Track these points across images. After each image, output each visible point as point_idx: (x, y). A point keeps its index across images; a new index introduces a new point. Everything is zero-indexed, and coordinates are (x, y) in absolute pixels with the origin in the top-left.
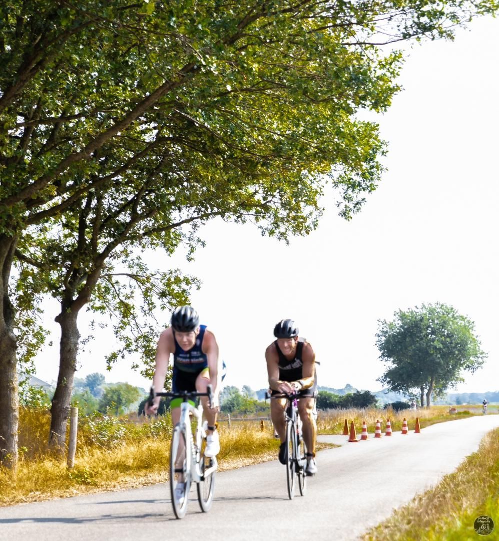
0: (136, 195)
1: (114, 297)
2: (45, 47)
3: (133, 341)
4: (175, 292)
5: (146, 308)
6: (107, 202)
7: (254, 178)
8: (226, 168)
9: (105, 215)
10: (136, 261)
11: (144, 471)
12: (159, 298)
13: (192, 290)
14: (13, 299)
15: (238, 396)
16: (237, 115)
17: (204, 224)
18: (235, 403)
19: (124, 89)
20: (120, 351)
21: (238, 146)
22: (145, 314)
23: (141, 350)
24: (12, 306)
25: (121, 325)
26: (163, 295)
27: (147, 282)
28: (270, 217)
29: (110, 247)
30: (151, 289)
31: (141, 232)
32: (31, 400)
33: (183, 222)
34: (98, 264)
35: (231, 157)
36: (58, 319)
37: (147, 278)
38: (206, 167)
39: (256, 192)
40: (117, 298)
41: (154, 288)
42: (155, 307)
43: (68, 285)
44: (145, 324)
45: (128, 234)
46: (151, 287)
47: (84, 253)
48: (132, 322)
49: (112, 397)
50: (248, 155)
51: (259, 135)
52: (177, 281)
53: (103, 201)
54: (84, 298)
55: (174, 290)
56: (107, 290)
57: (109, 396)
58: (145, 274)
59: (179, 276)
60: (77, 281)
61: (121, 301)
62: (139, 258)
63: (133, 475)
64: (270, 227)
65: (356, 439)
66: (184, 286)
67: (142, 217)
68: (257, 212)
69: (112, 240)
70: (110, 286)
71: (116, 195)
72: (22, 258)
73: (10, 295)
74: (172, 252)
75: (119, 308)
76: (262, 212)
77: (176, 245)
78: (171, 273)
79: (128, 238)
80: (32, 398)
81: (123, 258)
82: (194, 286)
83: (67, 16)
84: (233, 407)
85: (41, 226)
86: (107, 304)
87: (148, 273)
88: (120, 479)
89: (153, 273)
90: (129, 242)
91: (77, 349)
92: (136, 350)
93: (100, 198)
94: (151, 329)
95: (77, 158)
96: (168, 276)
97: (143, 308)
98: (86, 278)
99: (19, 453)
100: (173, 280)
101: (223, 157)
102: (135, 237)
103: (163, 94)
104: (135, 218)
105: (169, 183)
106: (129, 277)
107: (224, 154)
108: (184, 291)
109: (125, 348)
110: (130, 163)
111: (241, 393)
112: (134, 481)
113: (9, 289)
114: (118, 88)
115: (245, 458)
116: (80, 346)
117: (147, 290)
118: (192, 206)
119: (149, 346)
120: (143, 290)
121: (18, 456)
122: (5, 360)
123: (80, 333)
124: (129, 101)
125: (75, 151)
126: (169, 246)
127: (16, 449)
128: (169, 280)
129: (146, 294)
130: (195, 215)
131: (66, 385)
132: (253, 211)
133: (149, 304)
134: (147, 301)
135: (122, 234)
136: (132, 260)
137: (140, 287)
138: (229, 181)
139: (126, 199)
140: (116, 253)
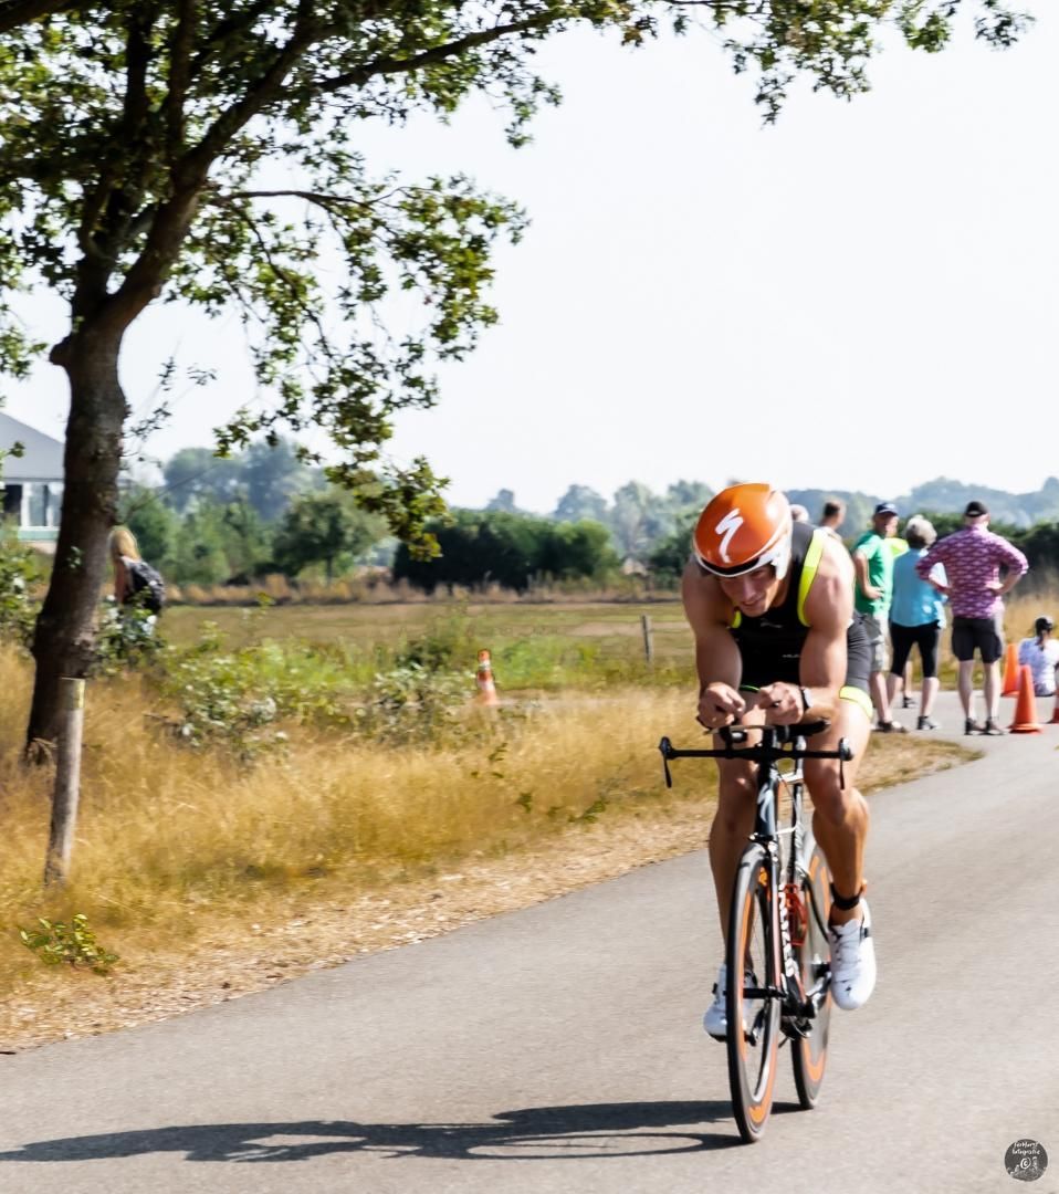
10: (330, 147)
12: (397, 258)
13: (497, 243)
17: (532, 52)
27: (363, 216)
28: (759, 10)
31: (334, 72)
34: (187, 179)
36: (59, 355)
40: (264, 263)
43: (92, 245)
45: (287, 80)
47: (142, 142)
49: (313, 523)
54: (142, 286)
57: (306, 519)
58: (354, 193)
59: (465, 197)
60: (122, 232)
62: (339, 137)
64: (764, 42)
65: (1034, 724)
69: (231, 100)
78: (437, 186)
79: (284, 94)
88: (204, 937)
91: (119, 453)
96: (427, 197)
98: (148, 225)
104: (307, 30)
115: (656, 816)
116: (129, 444)
123: (129, 400)
129: (354, 246)
130: (507, 19)
131: (82, 570)
135: (268, 79)
136: (318, 144)
137: (335, 226)
140: (245, 143)
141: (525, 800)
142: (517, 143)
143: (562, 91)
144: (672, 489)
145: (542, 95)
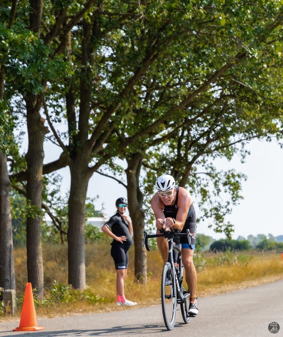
0: (209, 128)
1: (198, 186)
2: (158, 46)
3: (208, 211)
4: (232, 182)
5: (216, 192)
6: (193, 132)
7: (277, 116)
8: (261, 111)
9: (192, 140)
10: (210, 165)
11: (219, 285)
12: (223, 186)
13: (242, 181)
14: (142, 189)
15: (266, 240)
16: (267, 80)
17: (248, 143)
18: (265, 244)
19: (203, 69)
20: (201, 217)
21: (268, 97)
22: (215, 195)
23: (214, 216)
24: (142, 193)
25: (202, 201)
26: (225, 184)
27: (216, 177)
29: (195, 158)
30: (218, 181)
31: (213, 149)
32: (152, 245)
33: (236, 142)
34: (189, 168)
35: (264, 104)
37: (216, 175)
38: (250, 110)
39: (277, 124)
40: (199, 186)
41: (220, 180)
42: (221, 191)
44: (216, 201)
45: (205, 151)
46: (218, 180)
47: (181, 162)
48: (208, 200)
50: (273, 102)
51: (279, 91)
52: (233, 176)
53: (191, 132)
55: (231, 181)
56: (194, 182)
58: (214, 173)
59: (234, 173)
60: (177, 178)
61: (202, 189)
62: (211, 164)
63: (213, 287)
66: (237, 178)
67: (213, 140)
68: (278, 135)
69: (196, 154)
70: (195, 180)
71: (198, 128)
72: (146, 166)
73: (141, 187)
74: (230, 159)
75: (201, 192)
76: (280, 135)
77: (232, 155)
78: (229, 171)
79: (205, 153)
80: (153, 244)
81: (202, 164)
82: (243, 179)
83: (171, 29)
84: (264, 245)
85: (156, 147)
86: (194, 190)
87: (216, 172)
88: (206, 290)
89: (219, 172)
90: (206, 154)
92: (211, 216)
93: (189, 130)
94: (219, 204)
95: (177, 109)
96: (228, 174)
97: (214, 192)
98: (182, 176)
99: (148, 276)
100: (231, 175)
101: (260, 105)
102: (209, 152)
103: (225, 71)
104: (209, 141)
105: (228, 121)
106: (206, 175)
107: (260, 103)
108: (237, 182)
109: (204, 216)
110: (206, 111)
111: (268, 238)
112: (214, 291)
113: (140, 183)
114: (199, 68)
117: (216, 182)
118: (241, 133)
119: (218, 214)
120: (214, 182)
121: (147, 277)
122: (138, 224)
124: (206, 75)
125: (176, 105)
126: (229, 156)
127: (146, 273)
128: (228, 176)
129: (216, 184)
130: (243, 138)
132: (275, 135)
133: (217, 190)
134: (216, 188)
135: (202, 150)
136: (208, 165)
137: (212, 180)
138: (263, 118)
139: (203, 130)
140: (198, 161)
141: (252, 274)
142: (243, 162)
143: (250, 153)
144: (258, 236)
145: (247, 153)
